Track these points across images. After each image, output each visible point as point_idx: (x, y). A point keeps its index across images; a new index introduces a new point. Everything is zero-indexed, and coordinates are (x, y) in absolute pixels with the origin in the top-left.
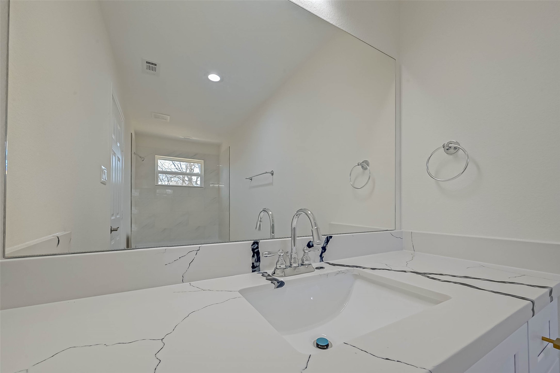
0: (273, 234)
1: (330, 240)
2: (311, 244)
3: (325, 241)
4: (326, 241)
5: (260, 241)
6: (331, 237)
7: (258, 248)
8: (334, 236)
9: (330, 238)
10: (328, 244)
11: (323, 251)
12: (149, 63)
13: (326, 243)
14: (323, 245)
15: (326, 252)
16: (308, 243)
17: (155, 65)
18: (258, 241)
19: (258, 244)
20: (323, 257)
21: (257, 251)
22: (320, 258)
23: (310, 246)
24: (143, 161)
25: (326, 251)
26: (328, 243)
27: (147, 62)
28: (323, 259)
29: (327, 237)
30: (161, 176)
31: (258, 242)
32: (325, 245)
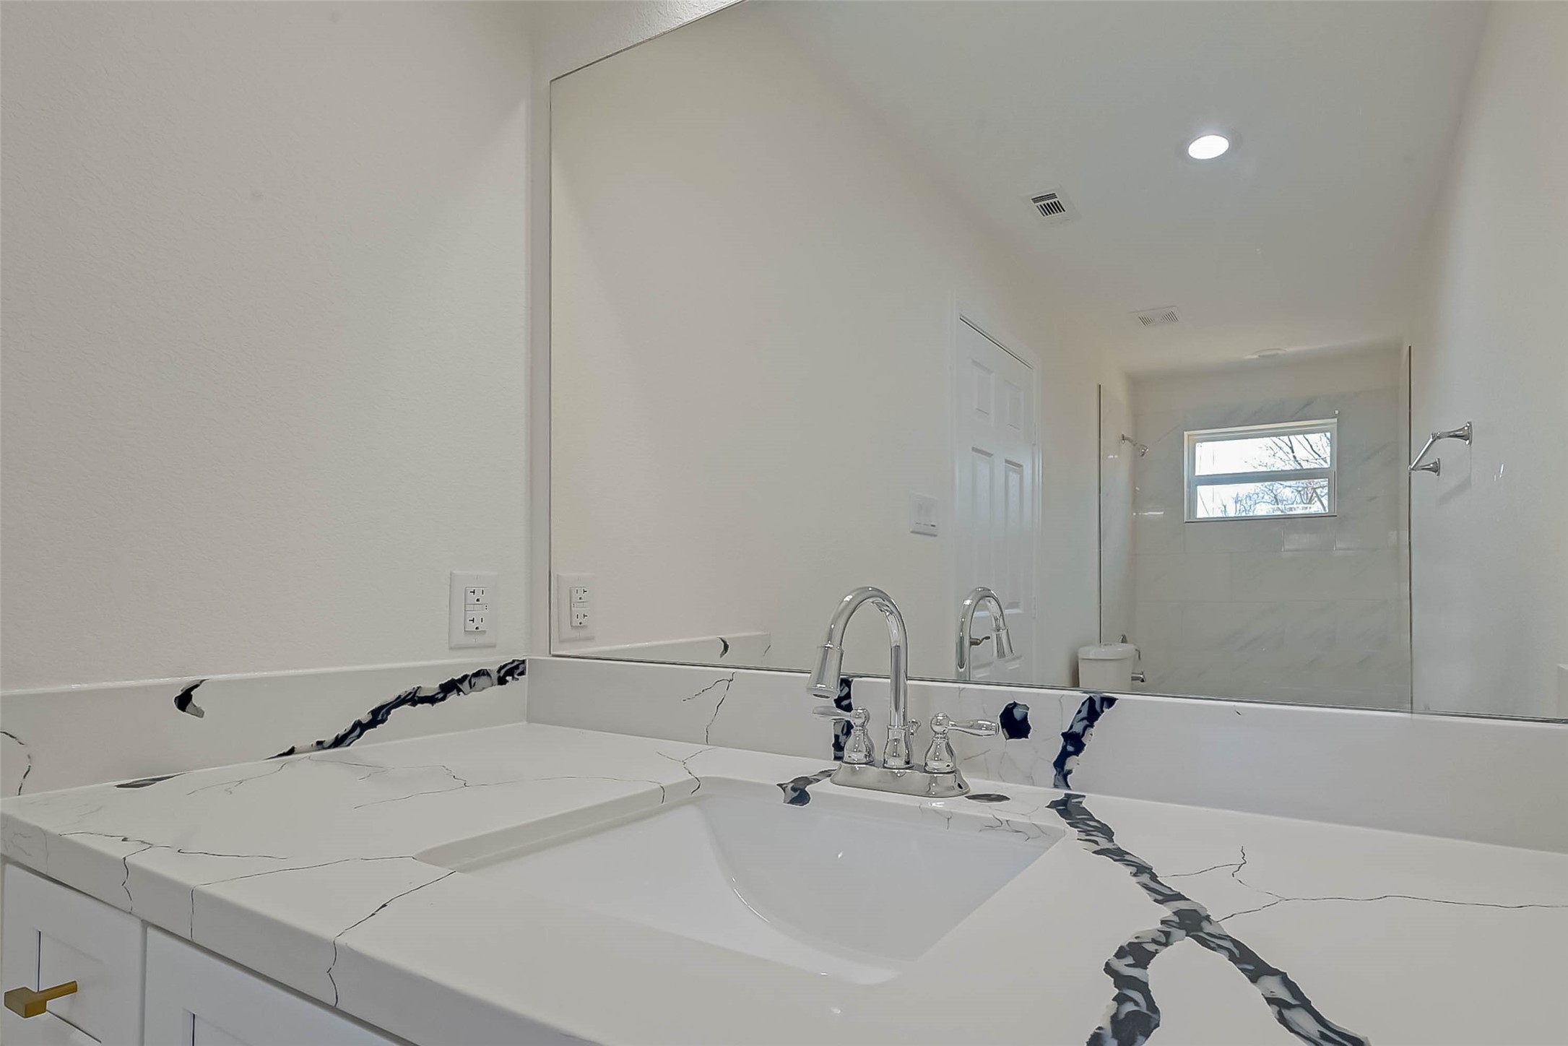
0: (962, 670)
1: (1103, 711)
2: (1018, 714)
3: (1079, 712)
4: (1084, 714)
5: (855, 679)
6: (1111, 702)
7: (850, 698)
8: (1121, 699)
9: (1105, 704)
10: (1092, 726)
11: (1070, 748)
12: (1042, 198)
13: (1086, 722)
14: (1071, 727)
15: (1081, 755)
16: (1006, 708)
17: (1053, 196)
18: (850, 679)
19: (850, 688)
20: (1070, 772)
21: (846, 705)
22: (1055, 772)
23: (1015, 719)
24: (1143, 455)
25: (1084, 752)
26: (1095, 723)
27: (1035, 200)
28: (1068, 780)
29: (1091, 700)
30: (1203, 491)
31: (849, 682)
32: (1078, 728)
